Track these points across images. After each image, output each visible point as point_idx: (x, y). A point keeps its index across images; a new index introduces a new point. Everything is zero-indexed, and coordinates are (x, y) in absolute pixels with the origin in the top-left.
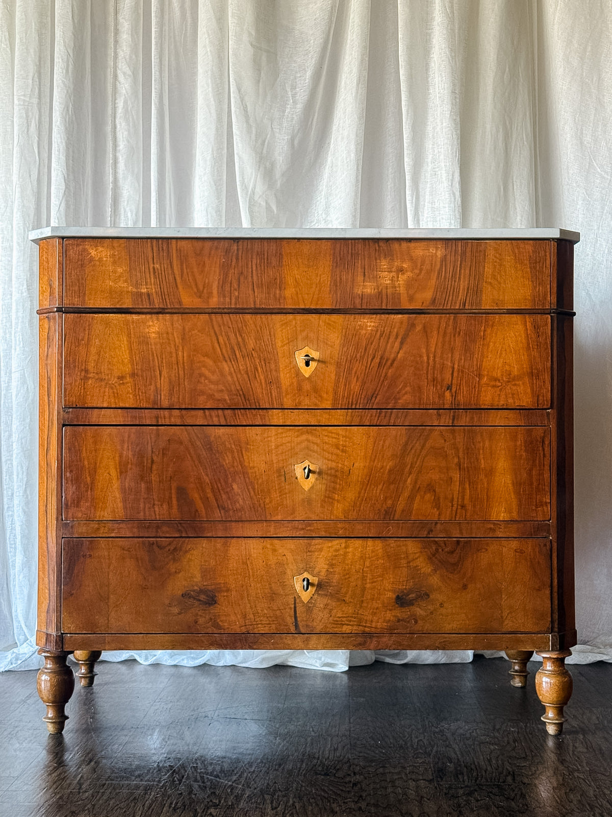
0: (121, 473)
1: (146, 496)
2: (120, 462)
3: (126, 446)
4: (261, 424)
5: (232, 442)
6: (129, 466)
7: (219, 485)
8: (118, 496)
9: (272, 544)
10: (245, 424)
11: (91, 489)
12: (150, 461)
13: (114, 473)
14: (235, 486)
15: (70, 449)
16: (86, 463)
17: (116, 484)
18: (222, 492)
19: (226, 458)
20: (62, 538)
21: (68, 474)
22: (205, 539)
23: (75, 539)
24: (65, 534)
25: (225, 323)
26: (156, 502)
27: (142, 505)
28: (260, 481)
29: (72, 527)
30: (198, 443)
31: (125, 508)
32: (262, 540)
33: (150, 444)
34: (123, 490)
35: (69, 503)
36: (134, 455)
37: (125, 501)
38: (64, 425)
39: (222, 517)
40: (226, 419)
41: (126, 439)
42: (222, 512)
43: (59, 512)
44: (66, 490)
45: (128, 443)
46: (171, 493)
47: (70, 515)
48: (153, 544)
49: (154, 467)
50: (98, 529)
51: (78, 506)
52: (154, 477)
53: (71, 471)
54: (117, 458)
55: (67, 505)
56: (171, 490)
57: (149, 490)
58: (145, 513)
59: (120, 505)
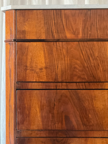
0: (41, 110)
1: (52, 120)
2: (41, 105)
3: (43, 98)
4: (101, 89)
5: (88, 96)
6: (45, 107)
7: (83, 115)
8: (40, 119)
9: (106, 141)
10: (94, 89)
11: (28, 117)
12: (53, 105)
13: (38, 110)
14: (90, 116)
15: (19, 100)
16: (26, 105)
17: (39, 114)
18: (84, 118)
19: (86, 103)
20: (17, 137)
21: (19, 110)
22: (77, 138)
23: (22, 138)
24: (18, 136)
25: (85, 46)
26: (56, 122)
27: (50, 124)
28: (101, 113)
29: (21, 133)
30: (74, 97)
31: (43, 124)
32: (102, 139)
33: (53, 97)
34: (42, 117)
35: (19, 123)
36: (46, 102)
37: (43, 122)
38: (17, 89)
39: (84, 129)
40: (85, 87)
41: (43, 95)
42: (84, 127)
43: (15, 126)
44: (18, 117)
45: (44, 97)
46: (62, 118)
47: (20, 127)
48: (55, 140)
49: (55, 107)
50: (31, 134)
51: (23, 124)
52: (55, 112)
53: (20, 109)
54: (39, 104)
55: (18, 123)
56: (62, 117)
57: (53, 117)
58: (51, 127)
59: (41, 123)
